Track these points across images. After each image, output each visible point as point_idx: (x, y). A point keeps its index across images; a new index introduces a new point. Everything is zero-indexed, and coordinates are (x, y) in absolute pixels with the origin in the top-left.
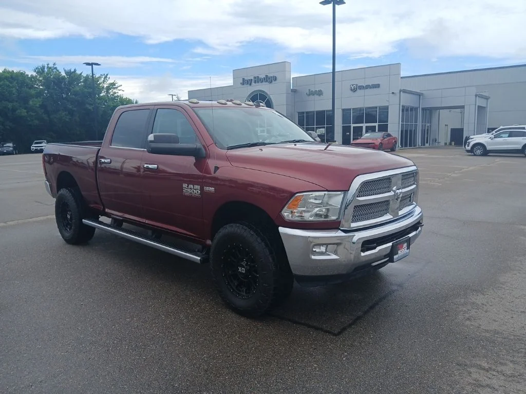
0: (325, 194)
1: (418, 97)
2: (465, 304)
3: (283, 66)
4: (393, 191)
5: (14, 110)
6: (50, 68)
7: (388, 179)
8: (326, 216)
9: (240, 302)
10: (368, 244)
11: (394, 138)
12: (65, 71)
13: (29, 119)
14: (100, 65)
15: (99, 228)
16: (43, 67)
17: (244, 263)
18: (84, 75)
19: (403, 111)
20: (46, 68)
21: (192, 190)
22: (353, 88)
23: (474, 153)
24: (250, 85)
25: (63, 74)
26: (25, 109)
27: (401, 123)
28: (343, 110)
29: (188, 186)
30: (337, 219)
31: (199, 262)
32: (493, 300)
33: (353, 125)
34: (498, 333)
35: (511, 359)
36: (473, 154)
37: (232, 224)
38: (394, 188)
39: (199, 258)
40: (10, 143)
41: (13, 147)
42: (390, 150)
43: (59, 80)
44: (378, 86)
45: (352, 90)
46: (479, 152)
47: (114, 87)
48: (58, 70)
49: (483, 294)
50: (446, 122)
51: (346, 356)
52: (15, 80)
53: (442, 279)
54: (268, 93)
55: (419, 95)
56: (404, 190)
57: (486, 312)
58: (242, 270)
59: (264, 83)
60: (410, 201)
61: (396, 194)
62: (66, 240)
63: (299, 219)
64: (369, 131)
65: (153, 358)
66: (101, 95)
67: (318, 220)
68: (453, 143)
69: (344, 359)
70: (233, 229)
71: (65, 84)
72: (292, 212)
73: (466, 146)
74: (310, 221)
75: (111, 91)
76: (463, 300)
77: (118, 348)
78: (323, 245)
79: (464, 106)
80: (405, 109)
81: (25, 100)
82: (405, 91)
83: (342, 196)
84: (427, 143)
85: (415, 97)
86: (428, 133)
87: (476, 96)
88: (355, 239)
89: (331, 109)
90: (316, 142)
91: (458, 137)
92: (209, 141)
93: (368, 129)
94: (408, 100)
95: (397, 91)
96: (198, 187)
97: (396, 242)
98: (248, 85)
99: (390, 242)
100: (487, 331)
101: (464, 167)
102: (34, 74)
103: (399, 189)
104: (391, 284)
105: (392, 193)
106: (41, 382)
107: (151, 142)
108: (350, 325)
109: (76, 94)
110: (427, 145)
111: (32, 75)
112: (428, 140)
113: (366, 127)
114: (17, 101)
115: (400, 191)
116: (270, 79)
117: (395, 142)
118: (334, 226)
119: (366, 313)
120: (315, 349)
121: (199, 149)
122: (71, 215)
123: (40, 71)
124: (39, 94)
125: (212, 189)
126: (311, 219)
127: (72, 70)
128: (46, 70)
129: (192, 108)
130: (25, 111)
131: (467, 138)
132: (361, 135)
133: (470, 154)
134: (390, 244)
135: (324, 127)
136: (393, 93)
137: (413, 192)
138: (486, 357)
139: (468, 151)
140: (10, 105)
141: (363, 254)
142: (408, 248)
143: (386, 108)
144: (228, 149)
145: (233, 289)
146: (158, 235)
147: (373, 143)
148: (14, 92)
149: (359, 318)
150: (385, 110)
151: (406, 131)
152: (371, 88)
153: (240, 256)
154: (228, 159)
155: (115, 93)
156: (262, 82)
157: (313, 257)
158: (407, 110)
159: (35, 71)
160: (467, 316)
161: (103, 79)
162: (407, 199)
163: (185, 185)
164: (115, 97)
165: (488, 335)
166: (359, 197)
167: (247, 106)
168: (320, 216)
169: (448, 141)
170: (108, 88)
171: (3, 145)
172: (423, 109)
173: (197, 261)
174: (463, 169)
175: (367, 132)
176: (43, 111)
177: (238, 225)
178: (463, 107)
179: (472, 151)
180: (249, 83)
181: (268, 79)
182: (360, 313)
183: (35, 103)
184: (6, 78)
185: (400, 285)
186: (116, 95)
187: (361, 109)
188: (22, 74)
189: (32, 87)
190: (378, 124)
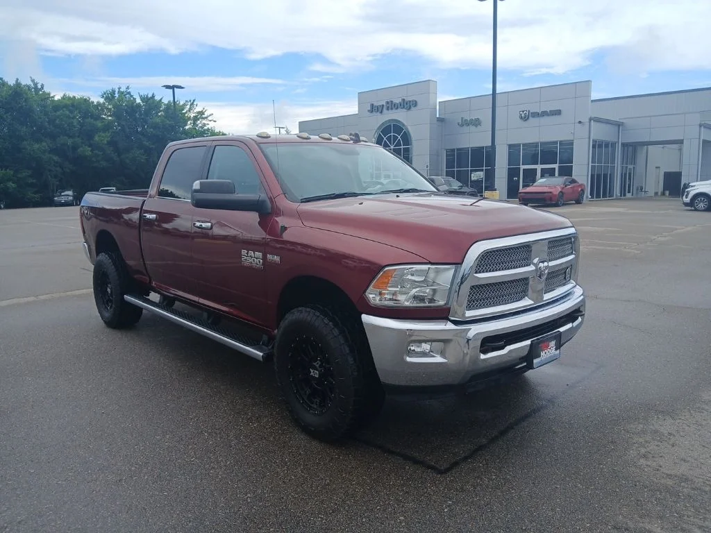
0: (429, 268)
1: (616, 128)
2: (644, 432)
3: (426, 86)
4: (534, 264)
5: (75, 148)
6: (123, 93)
7: (526, 247)
8: (432, 300)
9: (310, 418)
10: (491, 342)
11: (581, 185)
12: (141, 97)
13: (94, 159)
14: (183, 88)
15: (147, 309)
16: (114, 92)
17: (317, 364)
18: (165, 101)
19: (594, 147)
20: (116, 93)
21: (252, 258)
22: (523, 115)
23: (695, 208)
24: (381, 112)
25: (138, 101)
26: (89, 147)
27: (591, 164)
28: (510, 146)
29: (247, 253)
30: (445, 304)
31: (261, 360)
32: (687, 428)
33: (523, 167)
34: (687, 480)
35: (700, 523)
36: (693, 208)
37: (300, 309)
38: (536, 261)
39: (261, 354)
40: (70, 190)
41: (74, 196)
42: (574, 202)
43: (133, 108)
44: (558, 113)
45: (521, 118)
46: (701, 205)
47: (204, 116)
48: (132, 96)
49: (673, 418)
50: (658, 163)
51: (449, 506)
52: (76, 109)
53: (616, 392)
54: (406, 124)
55: (619, 125)
56: (552, 264)
57: (673, 446)
58: (315, 373)
59: (399, 110)
60: (565, 278)
61: (538, 270)
62: (105, 322)
63: (391, 303)
64: (546, 175)
65: (178, 495)
66: (187, 127)
67: (418, 305)
68: (667, 193)
69: (446, 510)
70: (301, 316)
71: (141, 115)
72: (380, 294)
73: (684, 197)
74: (406, 307)
75: (199, 122)
76: (642, 426)
77: (134, 478)
78: (425, 341)
79: (683, 140)
80: (597, 145)
81: (88, 135)
82: (598, 120)
83: (452, 272)
84: (629, 192)
85: (614, 129)
86: (630, 179)
87: (700, 126)
88: (471, 334)
89: (490, 144)
90: (440, 193)
91: (673, 185)
92: (277, 190)
93: (545, 173)
94: (600, 133)
95: (586, 120)
96: (259, 254)
97: (538, 339)
98: (378, 114)
99: (528, 339)
100: (669, 476)
101: (677, 227)
102: (102, 100)
103: (543, 262)
104: (538, 398)
105: (532, 268)
106: (20, 522)
107: (196, 191)
108: (466, 459)
109: (155, 126)
110: (629, 195)
111: (98, 102)
112: (630, 188)
113: (542, 169)
114: (78, 137)
115: (546, 264)
116: (408, 105)
117: (583, 190)
118: (441, 314)
119: (493, 440)
120: (407, 492)
121: (263, 202)
122: (111, 289)
123: (109, 97)
124: (108, 127)
125: (277, 259)
126: (407, 304)
127: (150, 96)
128: (117, 95)
129: (258, 144)
130: (90, 149)
131: (686, 186)
132: (534, 181)
133: (689, 208)
134: (528, 342)
135: (482, 170)
136: (580, 122)
137: (571, 266)
138: (661, 518)
139: (686, 204)
140: (70, 142)
141: (483, 356)
142: (558, 347)
143: (571, 143)
144: (302, 202)
145: (303, 399)
146: (215, 320)
147: (551, 192)
148: (75, 124)
149: (481, 448)
150: (568, 146)
151: (599, 176)
152: (548, 115)
153: (312, 353)
154: (301, 216)
155: (205, 125)
156: (397, 108)
157: (409, 359)
158: (600, 146)
159: (103, 97)
160: (643, 451)
161: (188, 107)
162: (559, 276)
163: (244, 252)
164: (205, 130)
165: (670, 482)
166: (480, 272)
167: (340, 141)
168: (422, 299)
169: (661, 189)
170: (196, 119)
171: (61, 193)
172: (623, 145)
173: (258, 358)
174: (676, 229)
175: (542, 176)
176: (111, 148)
177: (308, 310)
178: (681, 142)
179: (692, 204)
180: (380, 110)
181: (405, 104)
182: (484, 441)
183: (102, 138)
184: (66, 106)
185: (551, 401)
186: (205, 128)
187: (536, 145)
188: (86, 101)
189: (98, 118)
190: (558, 165)
